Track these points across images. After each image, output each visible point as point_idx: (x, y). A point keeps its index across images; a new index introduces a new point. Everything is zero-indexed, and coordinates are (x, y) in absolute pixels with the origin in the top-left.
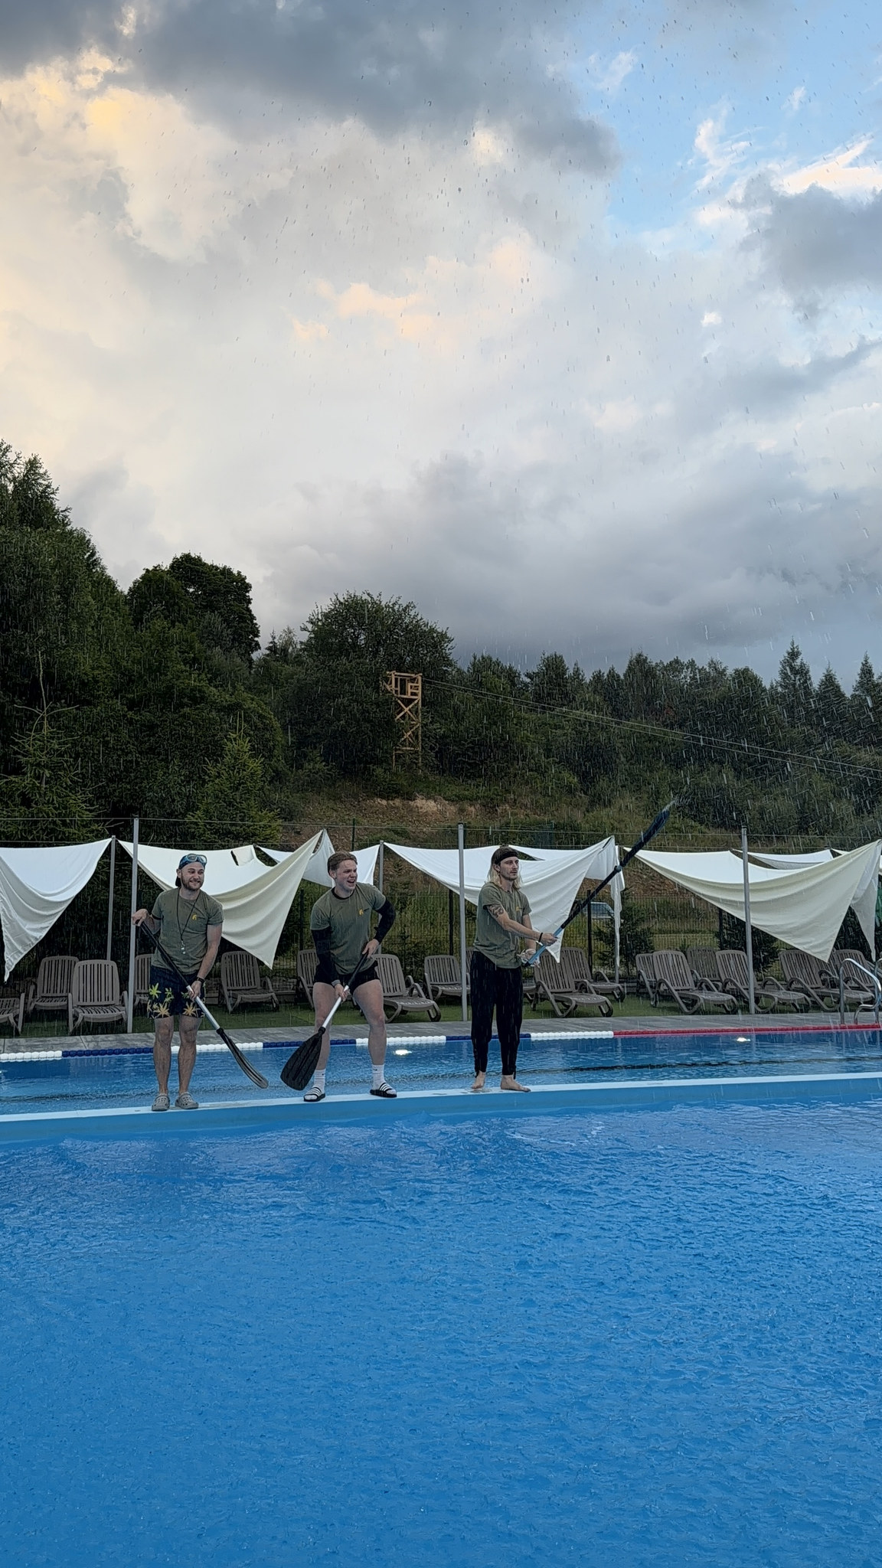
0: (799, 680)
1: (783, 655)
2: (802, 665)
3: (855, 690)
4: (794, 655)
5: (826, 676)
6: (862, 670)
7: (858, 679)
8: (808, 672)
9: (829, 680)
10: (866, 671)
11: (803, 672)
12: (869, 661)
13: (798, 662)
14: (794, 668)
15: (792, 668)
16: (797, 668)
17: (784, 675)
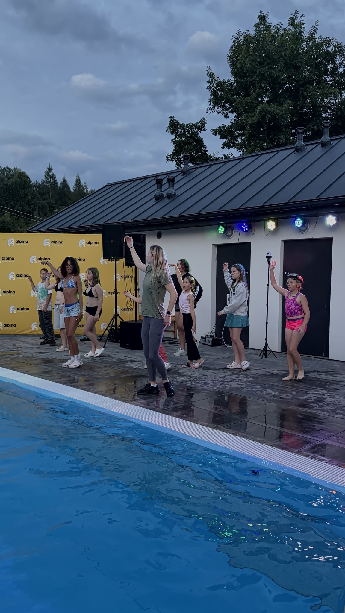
0: (52, 180)
1: (46, 169)
2: (53, 174)
3: (74, 187)
4: (50, 169)
5: (63, 180)
6: (77, 179)
7: (75, 183)
8: (55, 177)
9: (64, 181)
10: (78, 181)
11: (53, 177)
12: (79, 175)
13: (51, 173)
14: (50, 175)
15: (49, 175)
16: (51, 175)
17: (47, 178)
